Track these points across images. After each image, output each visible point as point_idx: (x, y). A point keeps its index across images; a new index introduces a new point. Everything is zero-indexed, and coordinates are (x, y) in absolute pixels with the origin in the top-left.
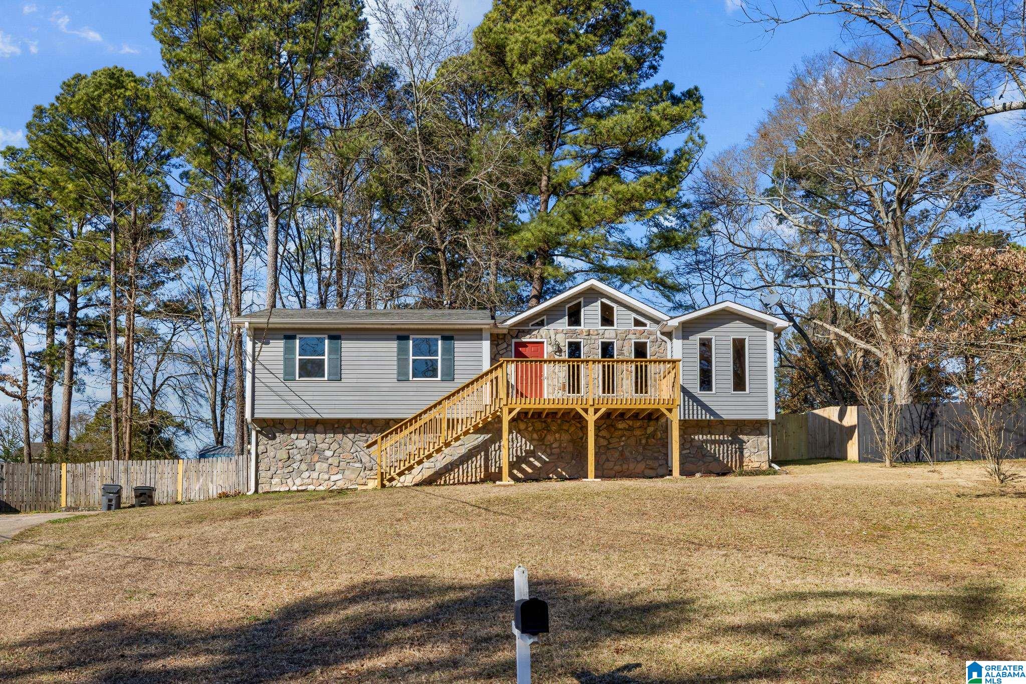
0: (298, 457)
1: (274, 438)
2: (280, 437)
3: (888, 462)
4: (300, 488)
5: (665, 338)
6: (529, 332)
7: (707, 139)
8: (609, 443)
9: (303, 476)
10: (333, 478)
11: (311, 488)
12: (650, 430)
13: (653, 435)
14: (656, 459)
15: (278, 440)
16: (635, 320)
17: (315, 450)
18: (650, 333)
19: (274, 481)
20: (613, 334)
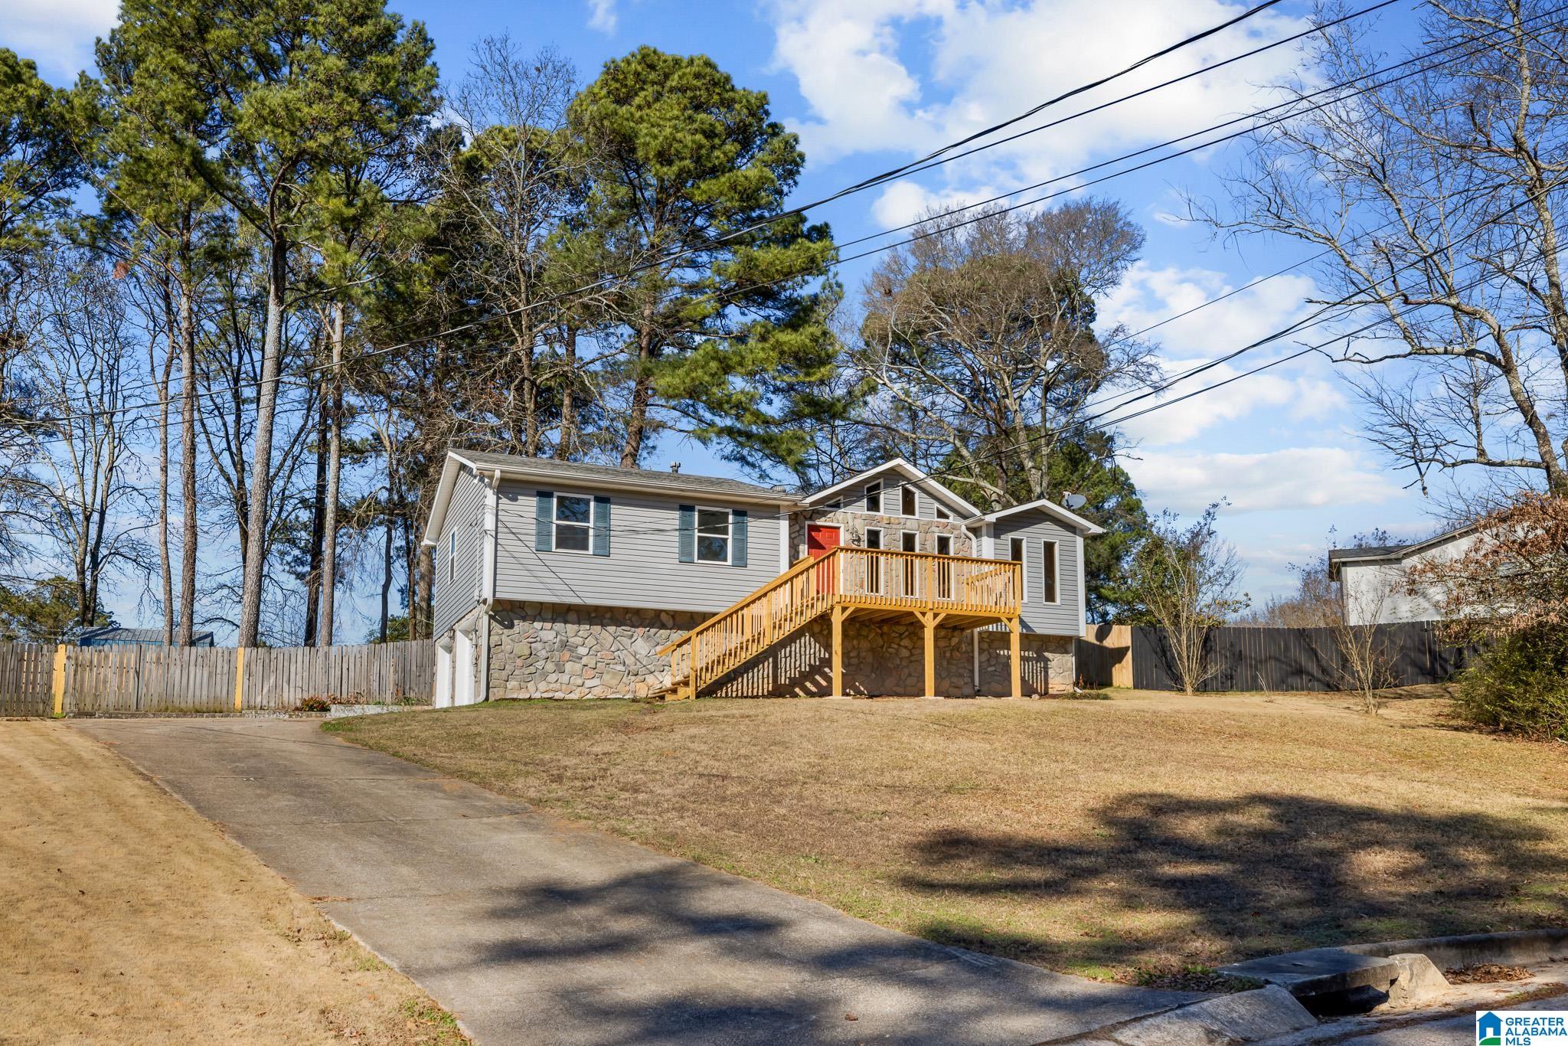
0: (543, 654)
1: (511, 626)
2: (520, 626)
3: (1189, 689)
4: (545, 695)
5: (971, 535)
6: (824, 514)
7: (845, 288)
8: (912, 655)
9: (549, 679)
10: (589, 683)
11: (558, 695)
12: (955, 641)
13: (957, 648)
14: (961, 676)
15: (516, 629)
16: (939, 511)
17: (565, 645)
18: (954, 528)
19: (510, 685)
20: (915, 525)
